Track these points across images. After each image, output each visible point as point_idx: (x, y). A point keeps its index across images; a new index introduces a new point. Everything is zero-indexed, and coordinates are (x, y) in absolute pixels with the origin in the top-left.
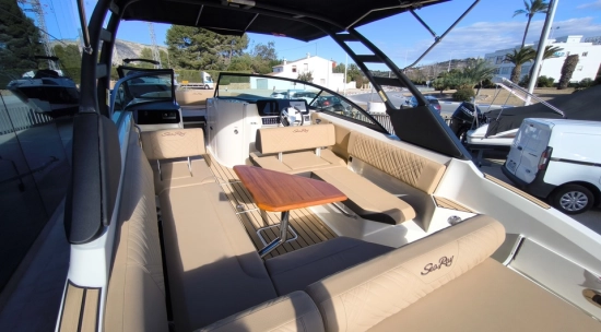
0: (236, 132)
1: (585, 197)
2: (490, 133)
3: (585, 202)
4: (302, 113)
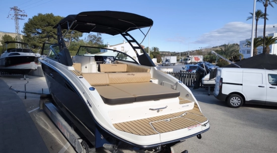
0: (86, 67)
1: (239, 99)
2: (211, 78)
3: (240, 102)
4: (112, 61)
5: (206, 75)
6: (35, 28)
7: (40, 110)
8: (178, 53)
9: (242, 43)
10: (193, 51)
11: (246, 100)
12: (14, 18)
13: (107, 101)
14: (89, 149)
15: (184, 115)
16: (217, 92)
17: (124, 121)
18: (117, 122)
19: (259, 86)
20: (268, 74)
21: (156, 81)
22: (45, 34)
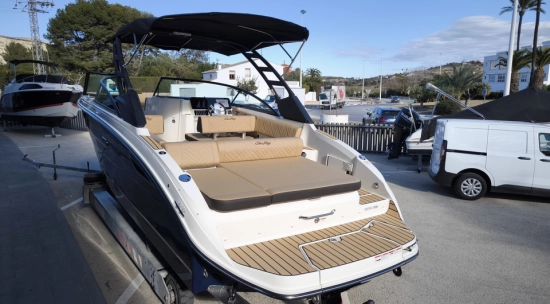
0: (174, 121)
1: (479, 183)
2: (424, 137)
3: (480, 188)
4: (226, 108)
5: (414, 131)
6: (71, 30)
7: (83, 205)
8: (360, 80)
9: (489, 60)
10: (390, 77)
11: (493, 184)
12: (27, 10)
13: (215, 205)
14: (181, 293)
15: (367, 226)
16: (435, 169)
17: (248, 244)
18: (235, 245)
19: (520, 158)
20: (540, 134)
21: (312, 155)
22: (92, 42)
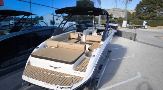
6: (142, 7)
22: (148, 10)
